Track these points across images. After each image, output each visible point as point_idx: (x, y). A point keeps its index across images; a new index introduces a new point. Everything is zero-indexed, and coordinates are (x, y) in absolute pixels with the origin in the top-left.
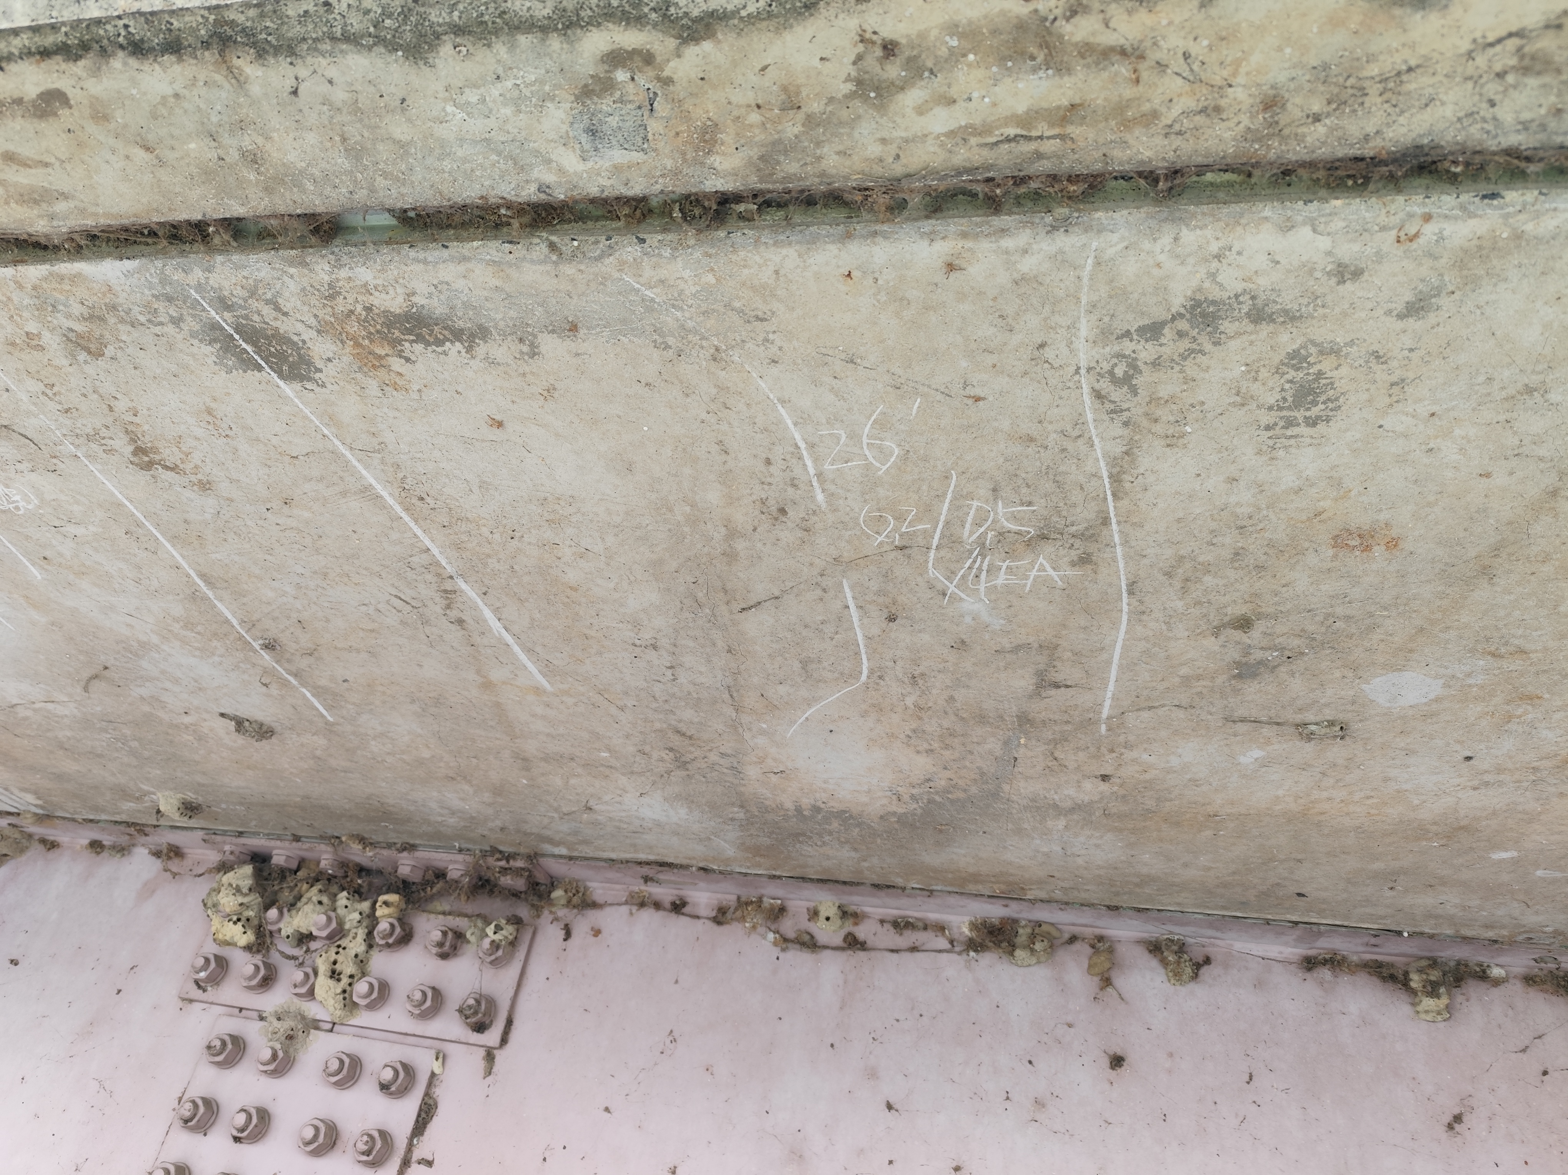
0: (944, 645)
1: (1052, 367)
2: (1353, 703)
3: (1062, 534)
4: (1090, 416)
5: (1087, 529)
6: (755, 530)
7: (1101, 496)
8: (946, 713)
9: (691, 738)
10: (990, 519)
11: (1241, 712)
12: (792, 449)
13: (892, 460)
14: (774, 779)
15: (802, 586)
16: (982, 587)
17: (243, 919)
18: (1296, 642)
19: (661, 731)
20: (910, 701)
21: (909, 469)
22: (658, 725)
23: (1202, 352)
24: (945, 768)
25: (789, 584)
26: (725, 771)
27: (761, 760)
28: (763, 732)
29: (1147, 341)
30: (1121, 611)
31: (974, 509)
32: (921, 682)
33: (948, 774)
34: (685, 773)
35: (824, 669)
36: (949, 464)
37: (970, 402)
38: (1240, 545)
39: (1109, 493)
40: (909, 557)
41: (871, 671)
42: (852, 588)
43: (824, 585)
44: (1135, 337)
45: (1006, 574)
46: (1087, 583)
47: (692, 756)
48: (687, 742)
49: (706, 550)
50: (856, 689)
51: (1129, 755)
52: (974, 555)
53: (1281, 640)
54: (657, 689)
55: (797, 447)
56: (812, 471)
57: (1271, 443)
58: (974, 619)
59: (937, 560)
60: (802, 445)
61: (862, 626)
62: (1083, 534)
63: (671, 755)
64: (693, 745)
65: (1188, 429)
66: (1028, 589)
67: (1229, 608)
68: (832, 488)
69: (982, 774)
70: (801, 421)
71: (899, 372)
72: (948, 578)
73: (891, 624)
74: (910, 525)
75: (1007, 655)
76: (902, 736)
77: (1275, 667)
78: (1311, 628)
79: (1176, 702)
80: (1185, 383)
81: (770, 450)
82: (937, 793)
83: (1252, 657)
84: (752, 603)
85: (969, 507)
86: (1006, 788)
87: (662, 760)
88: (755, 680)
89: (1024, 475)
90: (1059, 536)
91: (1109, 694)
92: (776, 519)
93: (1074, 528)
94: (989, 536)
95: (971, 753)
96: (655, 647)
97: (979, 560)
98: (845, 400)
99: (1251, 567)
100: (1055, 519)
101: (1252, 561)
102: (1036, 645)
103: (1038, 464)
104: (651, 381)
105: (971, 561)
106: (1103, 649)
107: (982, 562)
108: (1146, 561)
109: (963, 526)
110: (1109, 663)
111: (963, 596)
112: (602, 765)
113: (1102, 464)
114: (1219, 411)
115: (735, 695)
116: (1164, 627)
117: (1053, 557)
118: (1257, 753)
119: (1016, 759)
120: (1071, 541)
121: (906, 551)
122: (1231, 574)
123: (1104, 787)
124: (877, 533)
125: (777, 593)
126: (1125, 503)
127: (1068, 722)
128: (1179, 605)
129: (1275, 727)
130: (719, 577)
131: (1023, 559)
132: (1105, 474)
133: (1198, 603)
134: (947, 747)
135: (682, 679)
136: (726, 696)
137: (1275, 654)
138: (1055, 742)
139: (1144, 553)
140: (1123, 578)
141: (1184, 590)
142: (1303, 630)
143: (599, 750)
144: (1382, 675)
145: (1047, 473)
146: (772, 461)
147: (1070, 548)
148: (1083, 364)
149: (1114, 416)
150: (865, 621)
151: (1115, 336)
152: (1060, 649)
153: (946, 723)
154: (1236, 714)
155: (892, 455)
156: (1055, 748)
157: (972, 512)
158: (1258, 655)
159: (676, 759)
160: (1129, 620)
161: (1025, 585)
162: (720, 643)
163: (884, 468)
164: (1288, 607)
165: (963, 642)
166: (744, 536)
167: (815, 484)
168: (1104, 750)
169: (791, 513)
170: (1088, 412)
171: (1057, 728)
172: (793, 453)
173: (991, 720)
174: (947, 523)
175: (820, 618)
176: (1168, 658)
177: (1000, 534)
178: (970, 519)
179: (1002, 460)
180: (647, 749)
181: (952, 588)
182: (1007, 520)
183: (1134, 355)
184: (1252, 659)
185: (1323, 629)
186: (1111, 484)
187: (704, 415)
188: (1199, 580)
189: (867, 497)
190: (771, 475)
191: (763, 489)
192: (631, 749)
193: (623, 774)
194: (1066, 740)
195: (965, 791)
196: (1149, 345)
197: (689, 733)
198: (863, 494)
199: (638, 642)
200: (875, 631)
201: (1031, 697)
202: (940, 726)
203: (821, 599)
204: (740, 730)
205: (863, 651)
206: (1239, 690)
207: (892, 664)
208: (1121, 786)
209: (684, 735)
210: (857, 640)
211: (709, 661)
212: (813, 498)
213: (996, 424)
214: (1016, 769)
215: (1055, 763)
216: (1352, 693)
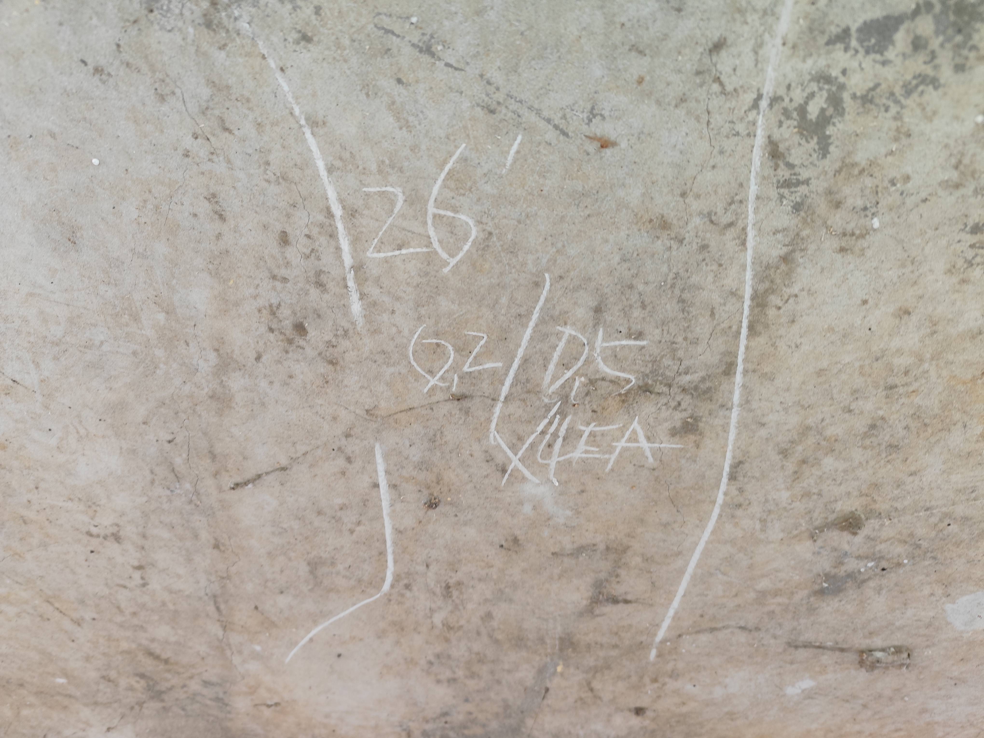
0: (492, 544)
1: (724, 92)
2: (929, 625)
3: (670, 386)
4: (753, 189)
5: (703, 380)
6: (258, 358)
7: (734, 328)
8: (478, 633)
9: (166, 661)
10: (583, 358)
11: (809, 636)
12: (321, 218)
13: (466, 248)
14: (267, 713)
15: (319, 452)
16: (553, 463)
18: (899, 549)
19: (128, 652)
20: (438, 618)
21: (487, 266)
22: (125, 645)
23: (935, 83)
24: (467, 700)
25: (302, 448)
26: (209, 702)
27: (253, 690)
28: (256, 656)
29: (867, 52)
30: (714, 502)
31: (564, 341)
32: (455, 593)
33: (469, 707)
34: (159, 705)
35: (338, 573)
36: (544, 261)
37: (592, 147)
38: (881, 413)
39: (745, 324)
40: (467, 412)
41: (397, 578)
42: (386, 457)
43: (349, 450)
44: (854, 43)
45: (587, 443)
46: (683, 461)
47: (168, 685)
48: (162, 667)
49: (187, 388)
50: (375, 602)
51: (672, 685)
52: (552, 413)
53: (883, 546)
54: (123, 596)
55: (330, 214)
56: (348, 260)
57: (970, 254)
58: (534, 508)
59: (505, 418)
60: (337, 211)
61: (393, 515)
62: (696, 388)
63: (143, 682)
64: (169, 671)
65: (876, 223)
66: (609, 466)
67: (840, 503)
68: (374, 292)
69: (506, 706)
70: (338, 163)
71: (498, 78)
72: (514, 448)
73: (431, 512)
74: (476, 361)
75: (566, 560)
76: (423, 662)
77: (864, 581)
78: (921, 531)
79: (742, 623)
80: (896, 139)
81: (288, 216)
82: (452, 728)
83: (843, 568)
84: (249, 475)
85: (559, 336)
86: (529, 722)
87: (131, 688)
88: (249, 587)
89: (641, 287)
90: (665, 389)
91: (671, 613)
92: (290, 342)
93: (688, 378)
94: (577, 384)
95: (499, 682)
96: (117, 538)
97: (557, 421)
98: (409, 127)
99: (883, 447)
100: (667, 362)
101: (886, 438)
102: (602, 547)
103: (665, 269)
104: (102, 62)
105: (546, 421)
106: (679, 553)
107: (560, 424)
108: (763, 432)
109: (545, 367)
110: (681, 571)
111: (527, 473)
112: (59, 694)
113: (749, 275)
114: (923, 195)
115: (222, 607)
116: (758, 526)
117: (651, 420)
118: (807, 684)
119: (547, 690)
120: (678, 398)
121: (466, 403)
122: (858, 455)
123: (635, 721)
124: (431, 372)
125: (284, 462)
126: (761, 340)
127: (615, 646)
128: (785, 495)
129: (838, 653)
130: (205, 434)
131: (612, 423)
132: (748, 292)
133: (807, 494)
134: (473, 675)
135: (155, 584)
136: (211, 608)
137: (870, 565)
138: (596, 670)
139: (764, 420)
140: (729, 455)
141: (797, 475)
142: (911, 535)
143: (54, 675)
144: (971, 592)
145: (673, 286)
146: (291, 238)
147: (675, 408)
148: (768, 90)
149: (785, 191)
150: (398, 506)
151: (826, 38)
152: (629, 553)
153: (476, 647)
154: (802, 638)
155: (466, 240)
156: (594, 677)
157: (562, 344)
158: (851, 565)
159: (149, 688)
160: (720, 516)
161: (607, 461)
162: (204, 535)
163: (453, 262)
164: (906, 503)
165: (516, 540)
166: (241, 368)
167: (351, 283)
168: (647, 680)
169: (312, 333)
170: (753, 181)
171: (601, 654)
172: (322, 226)
173: (529, 643)
174: (525, 361)
175: (339, 501)
176: (751, 567)
177: (592, 382)
178: (556, 356)
179: (617, 259)
180: (113, 674)
181: (515, 462)
182: (605, 360)
183: (842, 79)
184: (842, 571)
185: (933, 534)
186: (752, 308)
187: (188, 142)
188: (817, 462)
189: (423, 311)
190: (288, 264)
191: (274, 288)
192: (93, 675)
193: (86, 705)
194: (608, 667)
195: (484, 726)
196: (868, 62)
197: (164, 656)
198: (418, 305)
199: (94, 531)
200: (409, 522)
201: (581, 614)
202: (470, 650)
203: (343, 473)
204: (228, 653)
205: (390, 549)
206: (815, 609)
207: (422, 568)
208: (654, 720)
209: (157, 658)
210: (383, 535)
211: (189, 560)
212: (346, 308)
213: (621, 193)
214: (545, 702)
215: (590, 694)
216: (931, 614)
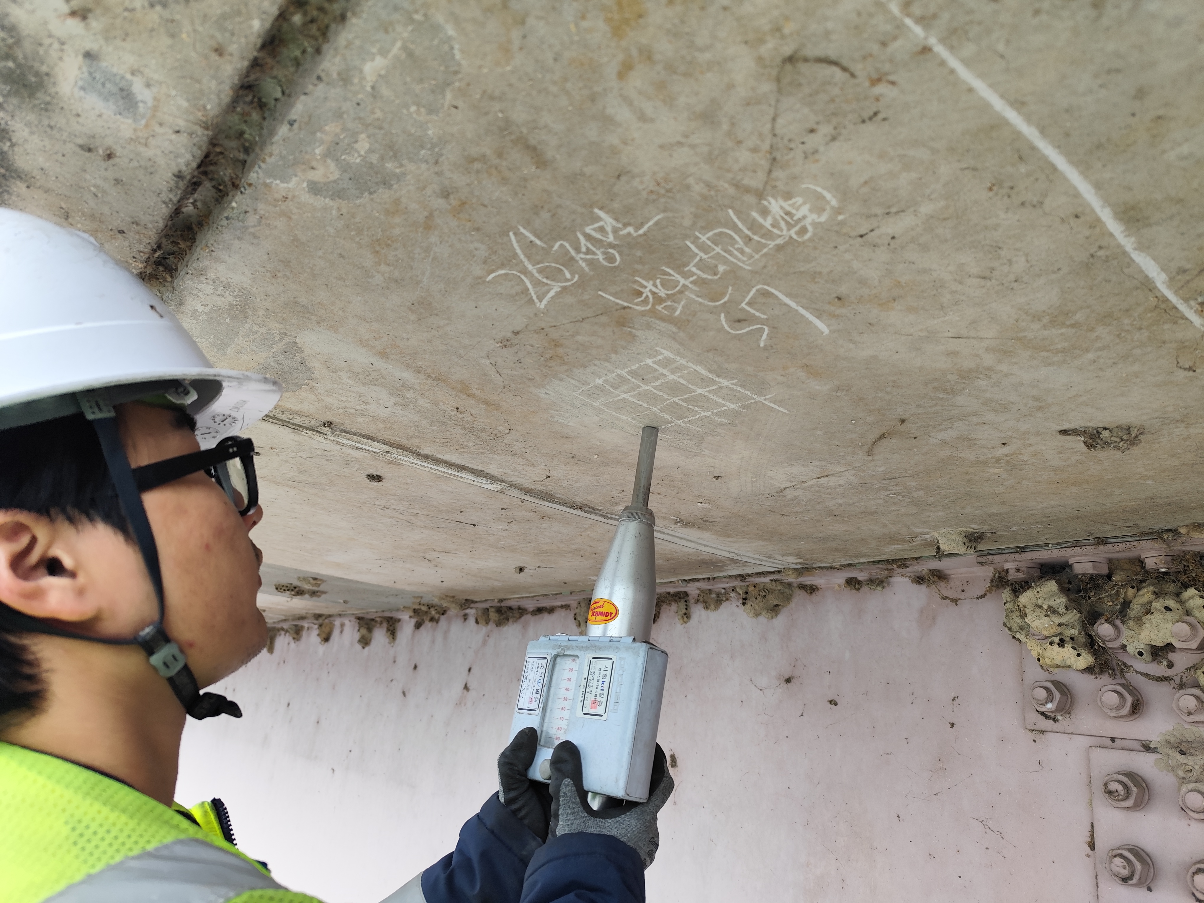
17: (1067, 639)
